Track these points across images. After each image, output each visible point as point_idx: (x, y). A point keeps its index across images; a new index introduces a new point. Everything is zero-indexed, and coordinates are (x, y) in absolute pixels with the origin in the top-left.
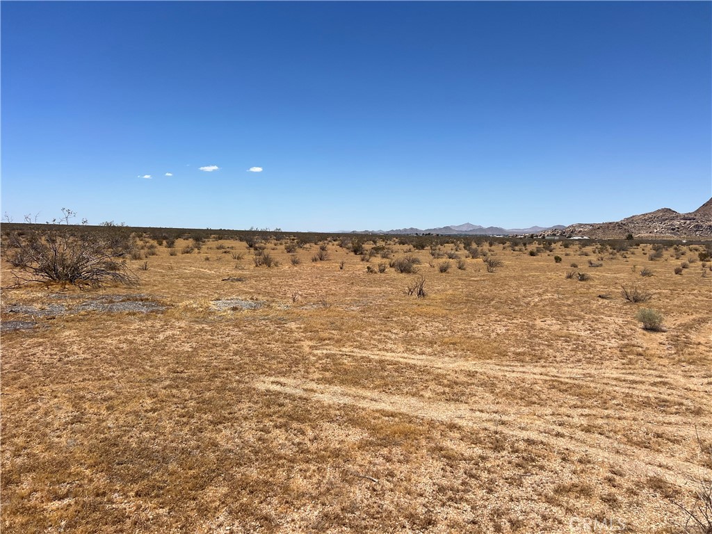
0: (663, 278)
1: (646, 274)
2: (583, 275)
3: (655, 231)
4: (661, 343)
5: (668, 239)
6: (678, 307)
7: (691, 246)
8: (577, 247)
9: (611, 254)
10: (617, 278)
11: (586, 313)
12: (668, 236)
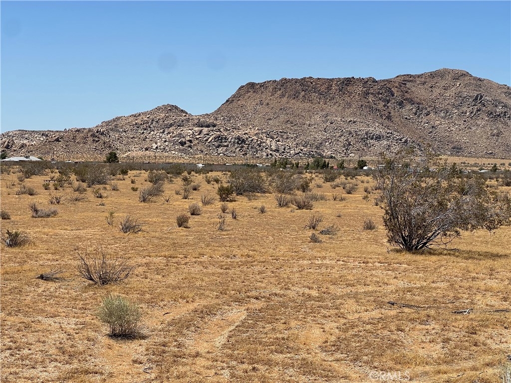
0: (157, 234)
1: (128, 228)
2: (17, 235)
3: (154, 146)
4: (135, 362)
5: (175, 161)
6: (174, 288)
7: (210, 174)
8: (14, 177)
9: (78, 190)
10: (79, 238)
11: (10, 314)
12: (176, 156)
